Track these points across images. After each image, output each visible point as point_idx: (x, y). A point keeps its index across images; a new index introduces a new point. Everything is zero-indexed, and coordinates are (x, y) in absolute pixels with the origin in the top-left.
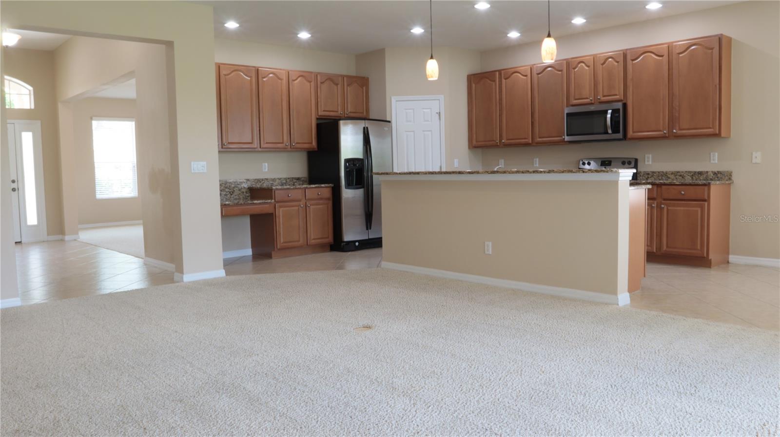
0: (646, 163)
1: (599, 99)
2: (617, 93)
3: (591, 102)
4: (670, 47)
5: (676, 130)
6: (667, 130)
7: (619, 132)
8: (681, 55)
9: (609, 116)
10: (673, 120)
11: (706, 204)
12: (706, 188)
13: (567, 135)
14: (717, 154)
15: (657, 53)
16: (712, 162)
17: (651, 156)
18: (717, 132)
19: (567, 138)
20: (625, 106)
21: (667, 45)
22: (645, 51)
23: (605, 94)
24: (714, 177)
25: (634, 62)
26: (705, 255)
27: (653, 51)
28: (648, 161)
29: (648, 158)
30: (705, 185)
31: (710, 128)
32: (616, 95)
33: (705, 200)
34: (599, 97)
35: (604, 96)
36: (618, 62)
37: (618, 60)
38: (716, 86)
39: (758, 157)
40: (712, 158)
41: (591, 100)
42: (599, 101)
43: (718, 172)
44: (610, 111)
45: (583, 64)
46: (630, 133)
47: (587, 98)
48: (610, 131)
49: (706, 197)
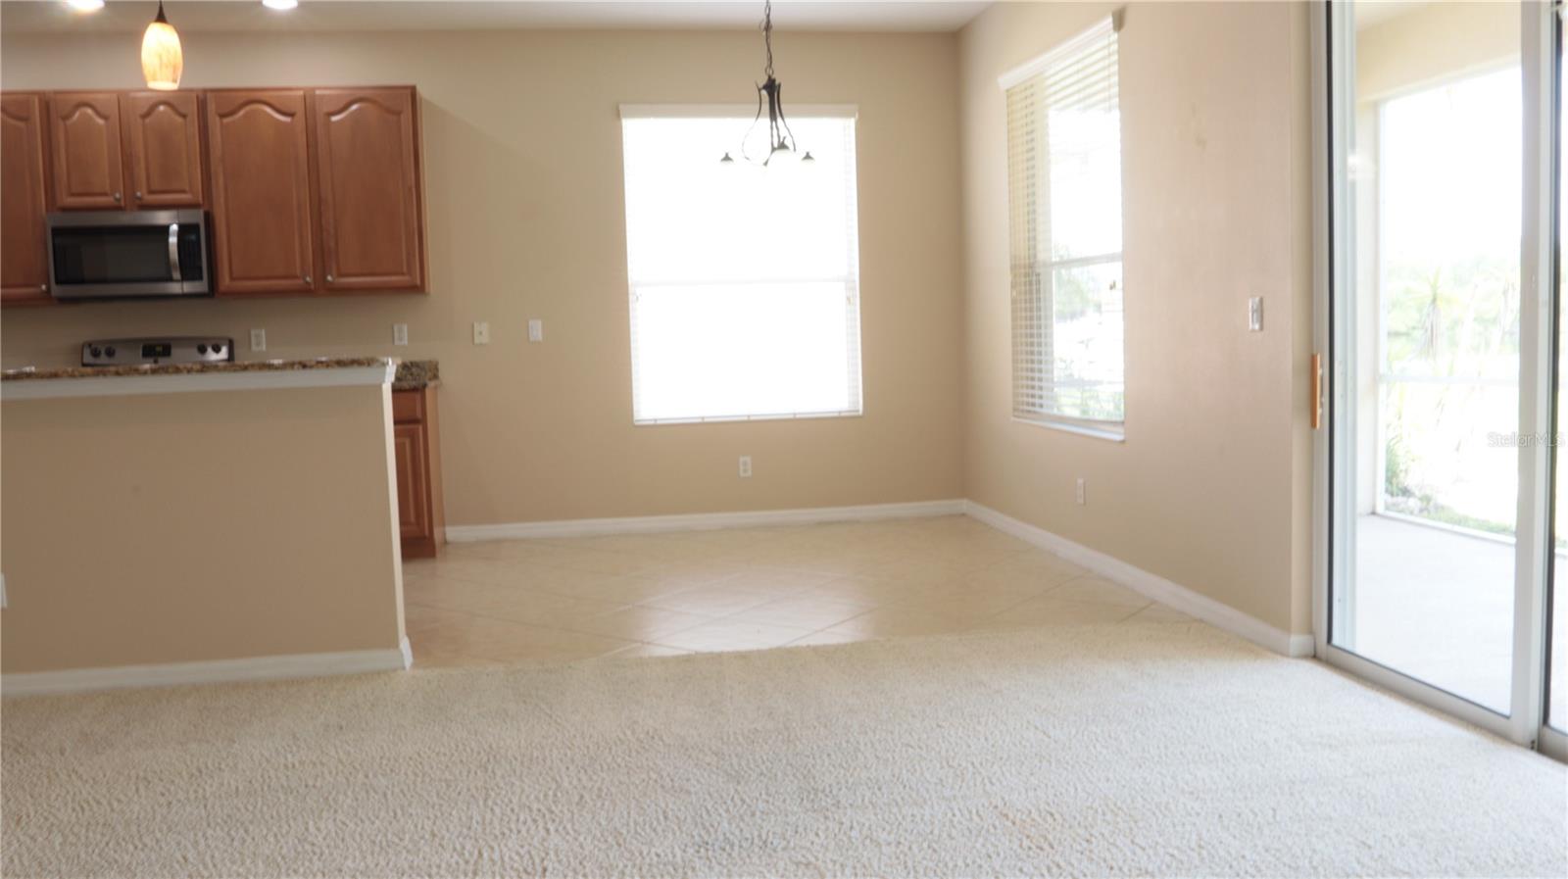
0: (254, 348)
1: (140, 199)
2: (187, 189)
3: (116, 203)
4: (309, 99)
5: (332, 275)
6: (311, 275)
7: (200, 278)
8: (335, 119)
9: (173, 240)
10: (323, 256)
11: (421, 427)
12: (418, 396)
13: (58, 282)
14: (405, 328)
15: (278, 106)
16: (397, 342)
17: (263, 333)
18: (418, 282)
19: (57, 290)
20: (209, 218)
21: (301, 93)
22: (251, 98)
23: (155, 186)
24: (404, 372)
25: (226, 120)
26: (427, 533)
27: (272, 101)
28: (258, 344)
29: (258, 336)
30: (414, 390)
31: (403, 274)
32: (183, 191)
33: (416, 421)
34: (139, 194)
35: (151, 192)
36: (184, 116)
37: (183, 110)
38: (410, 189)
39: (483, 333)
40: (396, 335)
41: (118, 200)
42: (138, 202)
43: (411, 363)
44: (174, 228)
45: (89, 111)
46: (225, 282)
47: (105, 194)
48: (177, 275)
49: (419, 415)
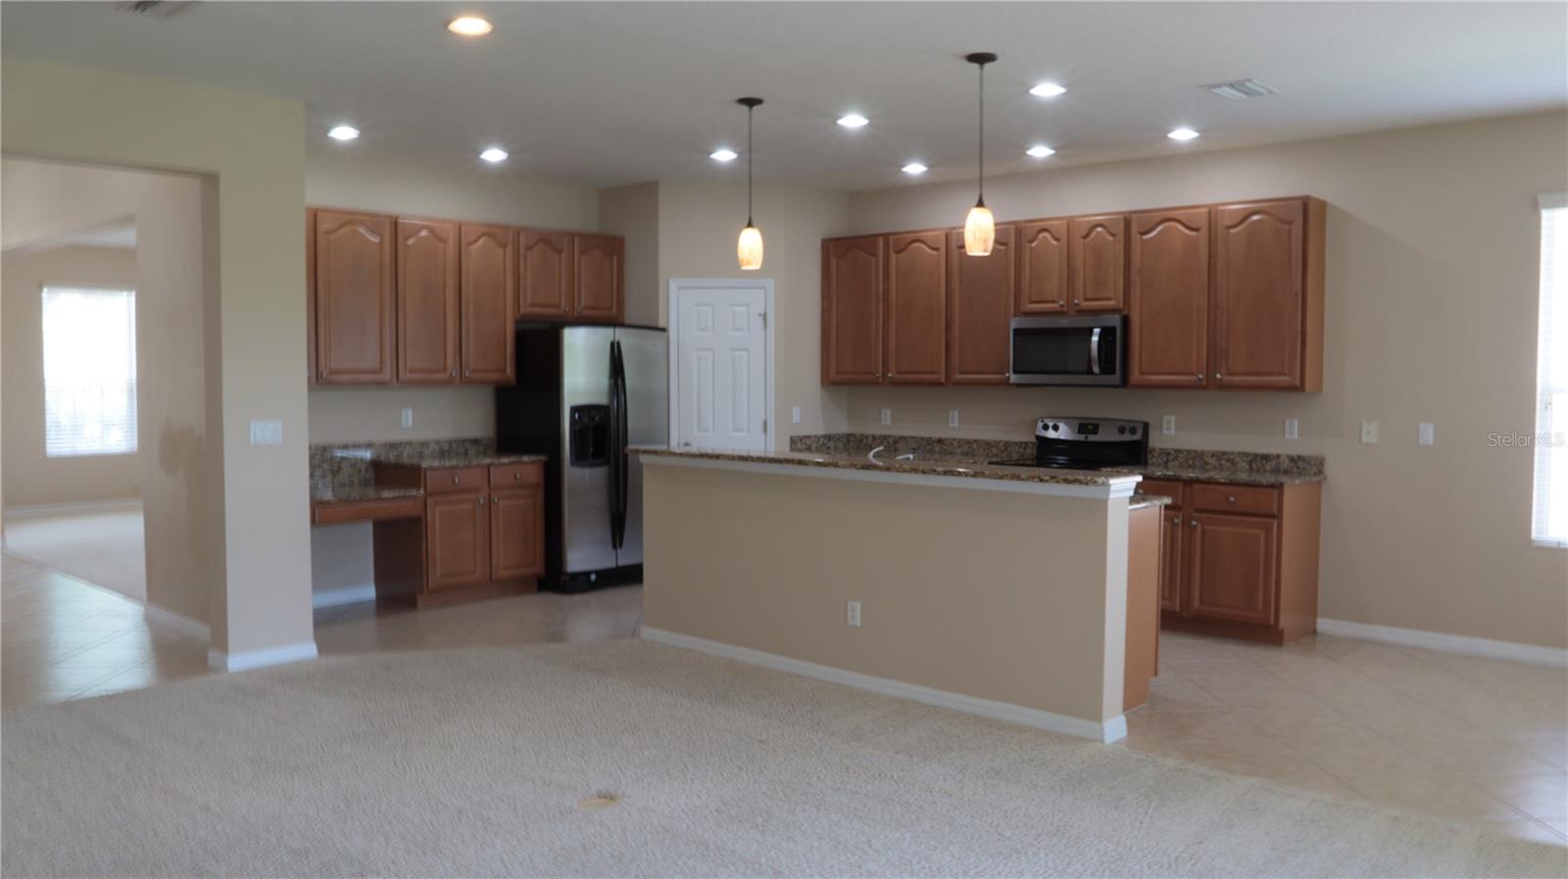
0: (1165, 432)
1: (1077, 305)
2: (1112, 296)
3: (1061, 309)
4: (1212, 213)
5: (1221, 374)
6: (1205, 372)
7: (1114, 373)
8: (1232, 231)
9: (1095, 339)
10: (1216, 355)
11: (1275, 523)
12: (1276, 493)
13: (1015, 372)
14: (1296, 423)
15: (1187, 223)
16: (1287, 436)
17: (1173, 418)
18: (1298, 383)
19: (1014, 378)
20: (1126, 321)
21: (1205, 210)
22: (1166, 217)
23: (1090, 294)
24: (1291, 465)
25: (1145, 237)
26: (1272, 622)
27: (1180, 218)
28: (1168, 429)
29: (1169, 422)
30: (1272, 486)
31: (1285, 375)
32: (1109, 299)
33: (1271, 516)
34: (1076, 301)
35: (1086, 300)
36: (1114, 235)
37: (1114, 232)
38: (1296, 294)
39: (1371, 433)
40: (1287, 429)
41: (1062, 306)
42: (1077, 308)
43: (1299, 457)
44: (1097, 331)
45: (1046, 234)
46: (1135, 376)
47: (1053, 302)
48: (1096, 369)
49: (1275, 510)
